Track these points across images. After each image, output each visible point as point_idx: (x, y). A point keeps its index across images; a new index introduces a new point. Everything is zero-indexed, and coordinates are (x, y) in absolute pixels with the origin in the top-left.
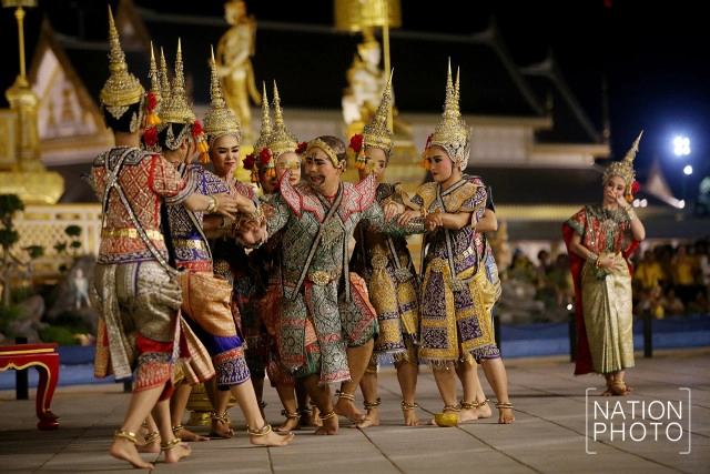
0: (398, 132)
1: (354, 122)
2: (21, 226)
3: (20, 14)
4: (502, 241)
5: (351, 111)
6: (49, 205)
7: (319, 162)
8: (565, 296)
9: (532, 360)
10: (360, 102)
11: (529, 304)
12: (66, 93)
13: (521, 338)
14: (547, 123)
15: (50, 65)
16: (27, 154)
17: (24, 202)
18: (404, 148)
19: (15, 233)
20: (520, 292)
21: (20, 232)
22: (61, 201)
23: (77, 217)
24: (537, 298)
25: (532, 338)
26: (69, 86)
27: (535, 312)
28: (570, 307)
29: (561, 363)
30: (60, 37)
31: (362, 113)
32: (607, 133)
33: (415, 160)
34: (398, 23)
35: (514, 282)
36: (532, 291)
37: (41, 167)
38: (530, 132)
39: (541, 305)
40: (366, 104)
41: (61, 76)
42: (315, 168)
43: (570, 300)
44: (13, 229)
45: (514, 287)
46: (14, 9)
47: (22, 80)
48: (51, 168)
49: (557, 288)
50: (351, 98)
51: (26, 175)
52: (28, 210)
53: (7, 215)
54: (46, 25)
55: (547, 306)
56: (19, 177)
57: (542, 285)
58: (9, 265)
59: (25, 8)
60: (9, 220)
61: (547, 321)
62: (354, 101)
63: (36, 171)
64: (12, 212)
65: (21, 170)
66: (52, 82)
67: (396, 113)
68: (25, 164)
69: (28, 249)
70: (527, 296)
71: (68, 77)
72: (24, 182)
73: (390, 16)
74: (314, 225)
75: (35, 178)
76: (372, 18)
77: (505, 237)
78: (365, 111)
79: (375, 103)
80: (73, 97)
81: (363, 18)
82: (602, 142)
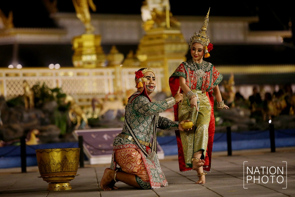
0: (173, 26)
1: (148, 20)
4: (231, 85)
5: (146, 14)
8: (267, 116)
9: (249, 151)
10: (151, 9)
11: (247, 120)
13: (243, 139)
14: (256, 19)
18: (176, 35)
20: (242, 113)
24: (251, 116)
25: (249, 139)
27: (250, 125)
28: (270, 122)
29: (266, 153)
31: (152, 15)
32: (290, 24)
33: (182, 41)
35: (239, 108)
36: (249, 113)
38: (246, 24)
39: (254, 120)
40: (154, 10)
43: (270, 117)
45: (239, 111)
49: (263, 111)
50: (146, 7)
55: (257, 121)
57: (254, 109)
61: (257, 129)
62: (147, 9)
67: (171, 15)
70: (245, 115)
77: (233, 83)
78: (154, 14)
79: (160, 10)
82: (287, 29)
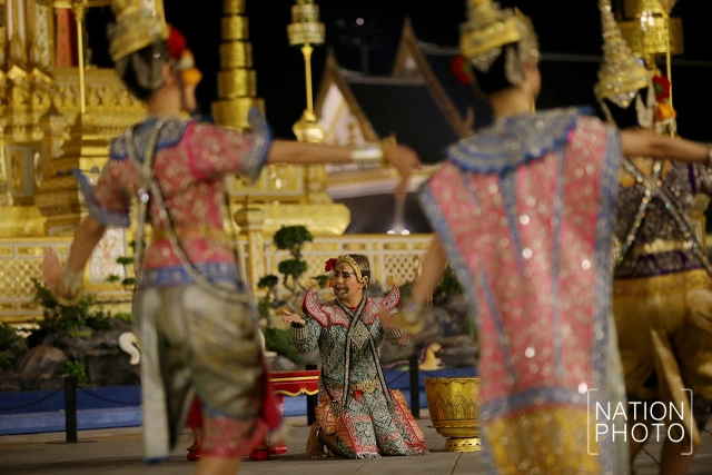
2: (309, 256)
3: (307, 51)
6: (335, 236)
7: (346, 275)
12: (350, 127)
15: (335, 99)
16: (314, 186)
17: (312, 233)
19: (304, 263)
21: (309, 262)
22: (347, 232)
23: (363, 247)
26: (353, 120)
30: (344, 73)
34: (681, 51)
37: (328, 200)
41: (345, 110)
42: (341, 280)
44: (302, 260)
46: (302, 46)
47: (309, 115)
48: (337, 201)
51: (314, 207)
52: (315, 241)
53: (296, 246)
54: (331, 62)
56: (306, 208)
58: (298, 294)
59: (312, 45)
60: (298, 250)
63: (323, 203)
64: (300, 243)
65: (309, 202)
66: (337, 117)
68: (312, 197)
69: (317, 278)
71: (353, 112)
72: (312, 214)
73: (671, 43)
74: (342, 334)
75: (322, 209)
76: (655, 46)
80: (357, 131)
81: (644, 45)
